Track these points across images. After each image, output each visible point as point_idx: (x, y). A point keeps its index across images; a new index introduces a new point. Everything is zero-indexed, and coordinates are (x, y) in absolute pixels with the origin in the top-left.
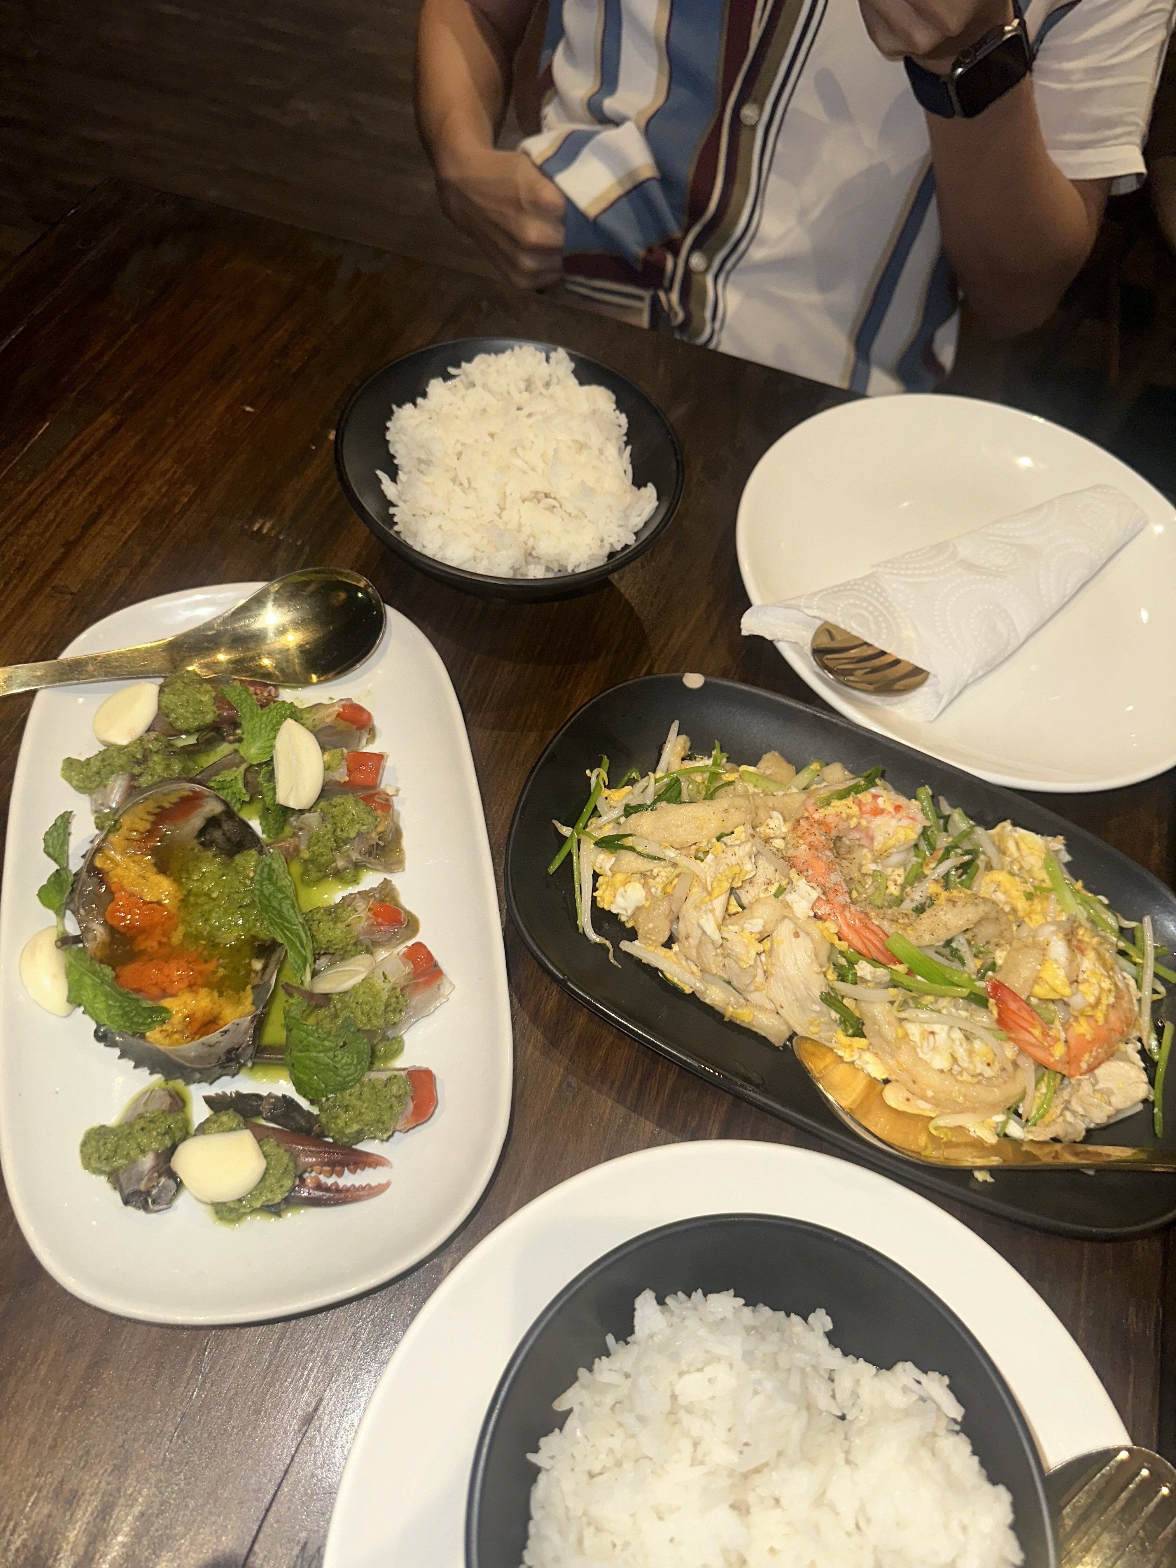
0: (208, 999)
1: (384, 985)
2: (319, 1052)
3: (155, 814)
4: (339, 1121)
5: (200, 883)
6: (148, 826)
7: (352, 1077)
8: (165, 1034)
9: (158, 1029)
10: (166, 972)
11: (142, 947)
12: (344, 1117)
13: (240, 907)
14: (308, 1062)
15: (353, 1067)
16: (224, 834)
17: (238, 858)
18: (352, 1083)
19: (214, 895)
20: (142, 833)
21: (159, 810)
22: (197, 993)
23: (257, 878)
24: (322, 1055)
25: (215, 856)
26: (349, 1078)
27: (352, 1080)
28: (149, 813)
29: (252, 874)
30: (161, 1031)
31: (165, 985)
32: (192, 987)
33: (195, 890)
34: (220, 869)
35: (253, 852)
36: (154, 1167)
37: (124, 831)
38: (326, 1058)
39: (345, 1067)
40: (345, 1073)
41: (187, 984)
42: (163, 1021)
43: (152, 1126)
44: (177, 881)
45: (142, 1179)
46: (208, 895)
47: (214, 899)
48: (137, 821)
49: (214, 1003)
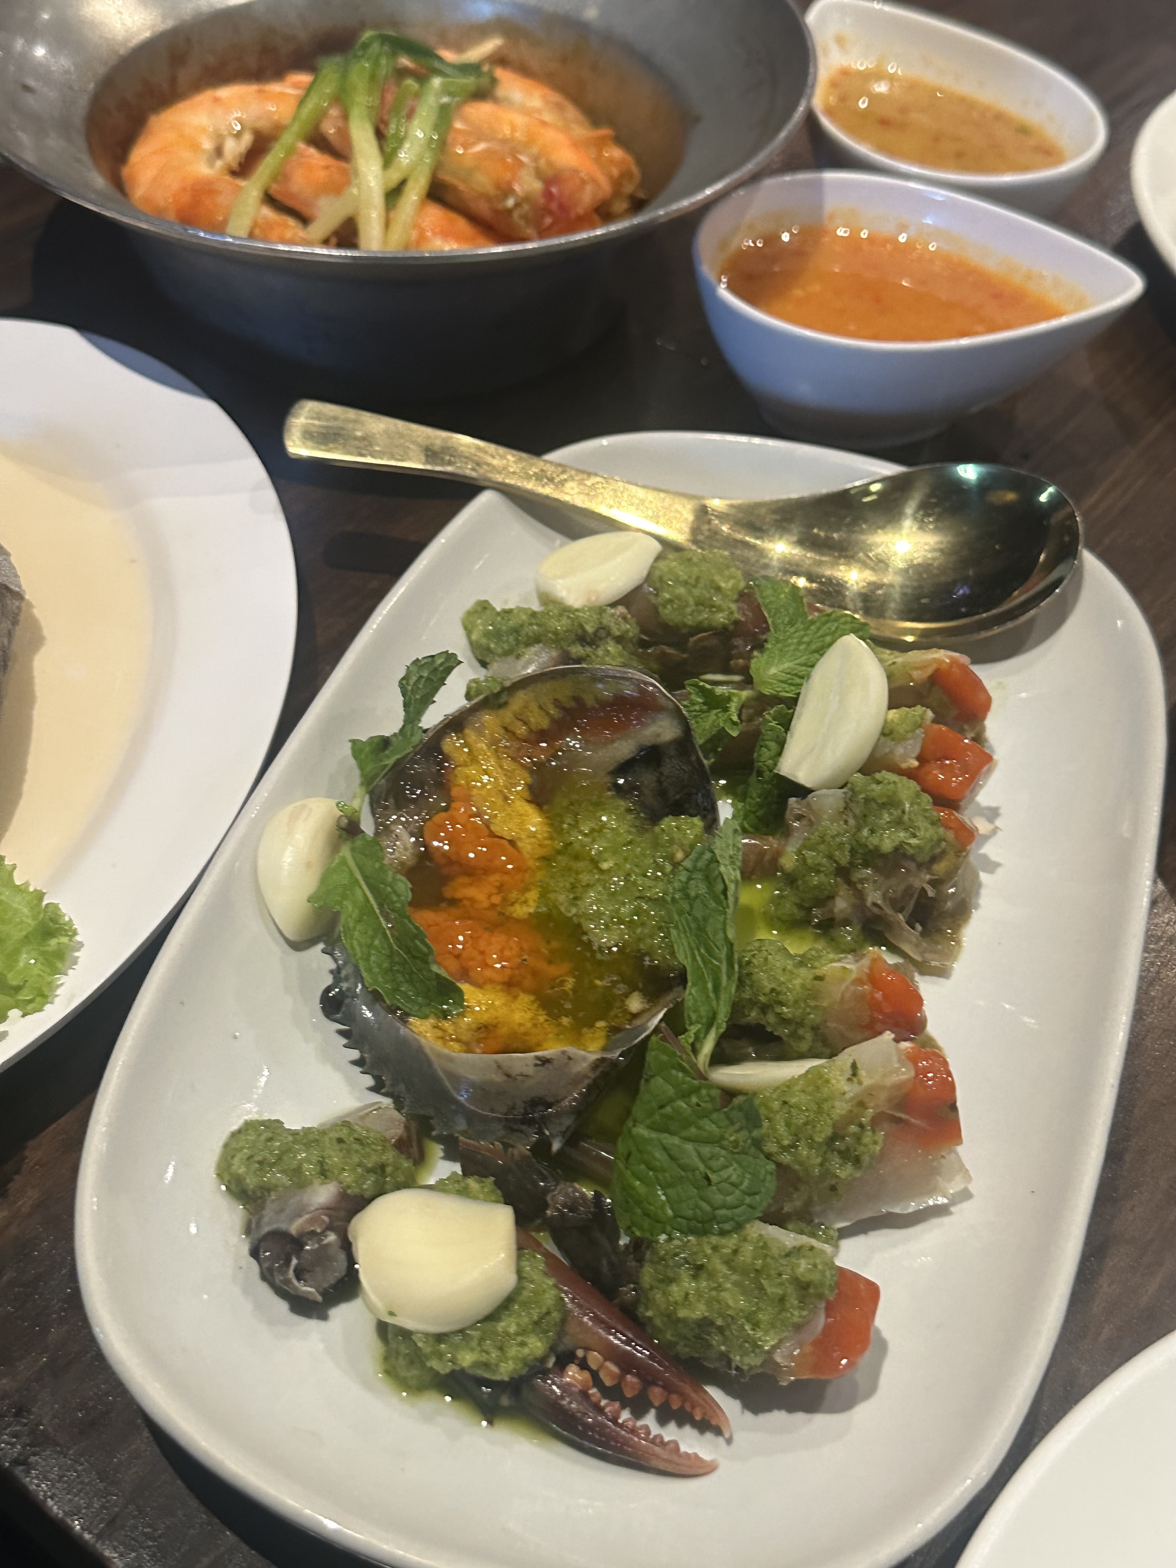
0: (529, 1015)
1: (846, 1087)
2: (688, 1139)
3: (564, 709)
4: (674, 1288)
5: (587, 840)
6: (545, 723)
7: (728, 1213)
8: (440, 1033)
9: (432, 1021)
10: (482, 945)
11: (459, 895)
12: (688, 1284)
13: (639, 898)
14: (659, 1155)
15: (737, 1192)
16: (659, 782)
17: (669, 823)
18: (727, 1227)
19: (605, 866)
20: (531, 731)
21: (573, 704)
22: (515, 997)
23: (688, 864)
24: (689, 1147)
25: (629, 811)
26: (723, 1212)
27: (727, 1220)
28: (557, 703)
29: (680, 855)
30: (435, 1027)
31: (471, 963)
32: (510, 985)
33: (577, 846)
34: (629, 832)
35: (697, 821)
36: (329, 1208)
37: (507, 715)
38: (694, 1154)
39: (725, 1185)
40: (718, 1198)
41: (506, 979)
42: (445, 1015)
43: (356, 1146)
44: (554, 821)
45: (300, 1216)
46: (595, 862)
47: (602, 871)
48: (534, 706)
49: (535, 1025)
